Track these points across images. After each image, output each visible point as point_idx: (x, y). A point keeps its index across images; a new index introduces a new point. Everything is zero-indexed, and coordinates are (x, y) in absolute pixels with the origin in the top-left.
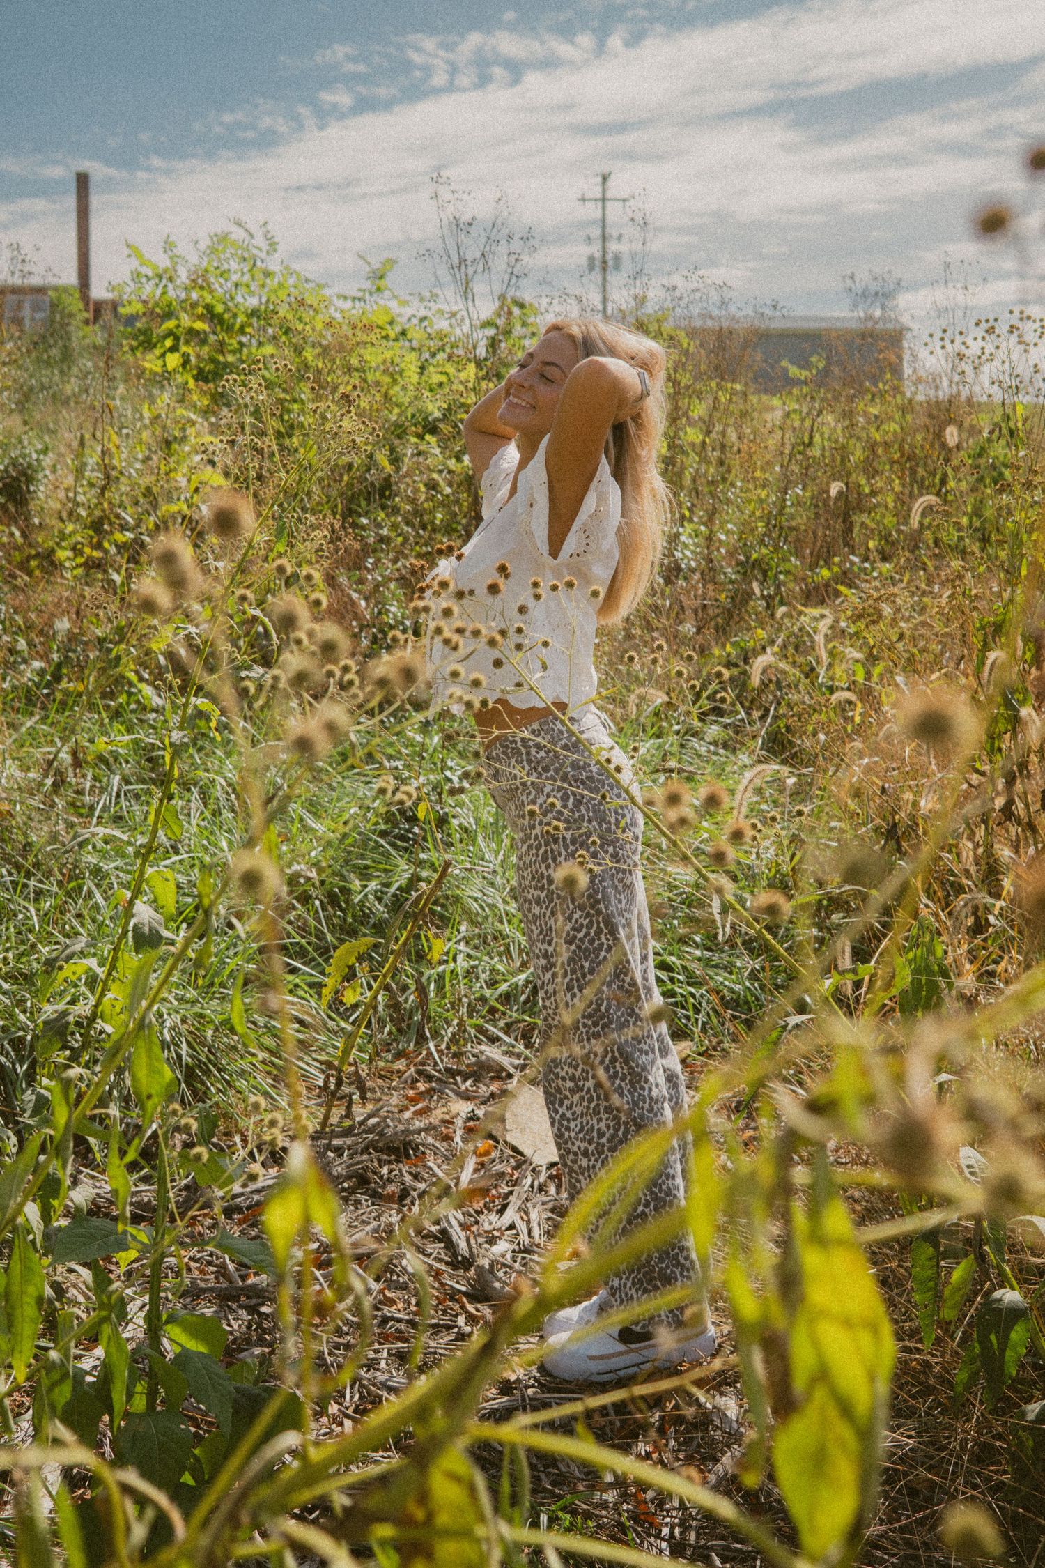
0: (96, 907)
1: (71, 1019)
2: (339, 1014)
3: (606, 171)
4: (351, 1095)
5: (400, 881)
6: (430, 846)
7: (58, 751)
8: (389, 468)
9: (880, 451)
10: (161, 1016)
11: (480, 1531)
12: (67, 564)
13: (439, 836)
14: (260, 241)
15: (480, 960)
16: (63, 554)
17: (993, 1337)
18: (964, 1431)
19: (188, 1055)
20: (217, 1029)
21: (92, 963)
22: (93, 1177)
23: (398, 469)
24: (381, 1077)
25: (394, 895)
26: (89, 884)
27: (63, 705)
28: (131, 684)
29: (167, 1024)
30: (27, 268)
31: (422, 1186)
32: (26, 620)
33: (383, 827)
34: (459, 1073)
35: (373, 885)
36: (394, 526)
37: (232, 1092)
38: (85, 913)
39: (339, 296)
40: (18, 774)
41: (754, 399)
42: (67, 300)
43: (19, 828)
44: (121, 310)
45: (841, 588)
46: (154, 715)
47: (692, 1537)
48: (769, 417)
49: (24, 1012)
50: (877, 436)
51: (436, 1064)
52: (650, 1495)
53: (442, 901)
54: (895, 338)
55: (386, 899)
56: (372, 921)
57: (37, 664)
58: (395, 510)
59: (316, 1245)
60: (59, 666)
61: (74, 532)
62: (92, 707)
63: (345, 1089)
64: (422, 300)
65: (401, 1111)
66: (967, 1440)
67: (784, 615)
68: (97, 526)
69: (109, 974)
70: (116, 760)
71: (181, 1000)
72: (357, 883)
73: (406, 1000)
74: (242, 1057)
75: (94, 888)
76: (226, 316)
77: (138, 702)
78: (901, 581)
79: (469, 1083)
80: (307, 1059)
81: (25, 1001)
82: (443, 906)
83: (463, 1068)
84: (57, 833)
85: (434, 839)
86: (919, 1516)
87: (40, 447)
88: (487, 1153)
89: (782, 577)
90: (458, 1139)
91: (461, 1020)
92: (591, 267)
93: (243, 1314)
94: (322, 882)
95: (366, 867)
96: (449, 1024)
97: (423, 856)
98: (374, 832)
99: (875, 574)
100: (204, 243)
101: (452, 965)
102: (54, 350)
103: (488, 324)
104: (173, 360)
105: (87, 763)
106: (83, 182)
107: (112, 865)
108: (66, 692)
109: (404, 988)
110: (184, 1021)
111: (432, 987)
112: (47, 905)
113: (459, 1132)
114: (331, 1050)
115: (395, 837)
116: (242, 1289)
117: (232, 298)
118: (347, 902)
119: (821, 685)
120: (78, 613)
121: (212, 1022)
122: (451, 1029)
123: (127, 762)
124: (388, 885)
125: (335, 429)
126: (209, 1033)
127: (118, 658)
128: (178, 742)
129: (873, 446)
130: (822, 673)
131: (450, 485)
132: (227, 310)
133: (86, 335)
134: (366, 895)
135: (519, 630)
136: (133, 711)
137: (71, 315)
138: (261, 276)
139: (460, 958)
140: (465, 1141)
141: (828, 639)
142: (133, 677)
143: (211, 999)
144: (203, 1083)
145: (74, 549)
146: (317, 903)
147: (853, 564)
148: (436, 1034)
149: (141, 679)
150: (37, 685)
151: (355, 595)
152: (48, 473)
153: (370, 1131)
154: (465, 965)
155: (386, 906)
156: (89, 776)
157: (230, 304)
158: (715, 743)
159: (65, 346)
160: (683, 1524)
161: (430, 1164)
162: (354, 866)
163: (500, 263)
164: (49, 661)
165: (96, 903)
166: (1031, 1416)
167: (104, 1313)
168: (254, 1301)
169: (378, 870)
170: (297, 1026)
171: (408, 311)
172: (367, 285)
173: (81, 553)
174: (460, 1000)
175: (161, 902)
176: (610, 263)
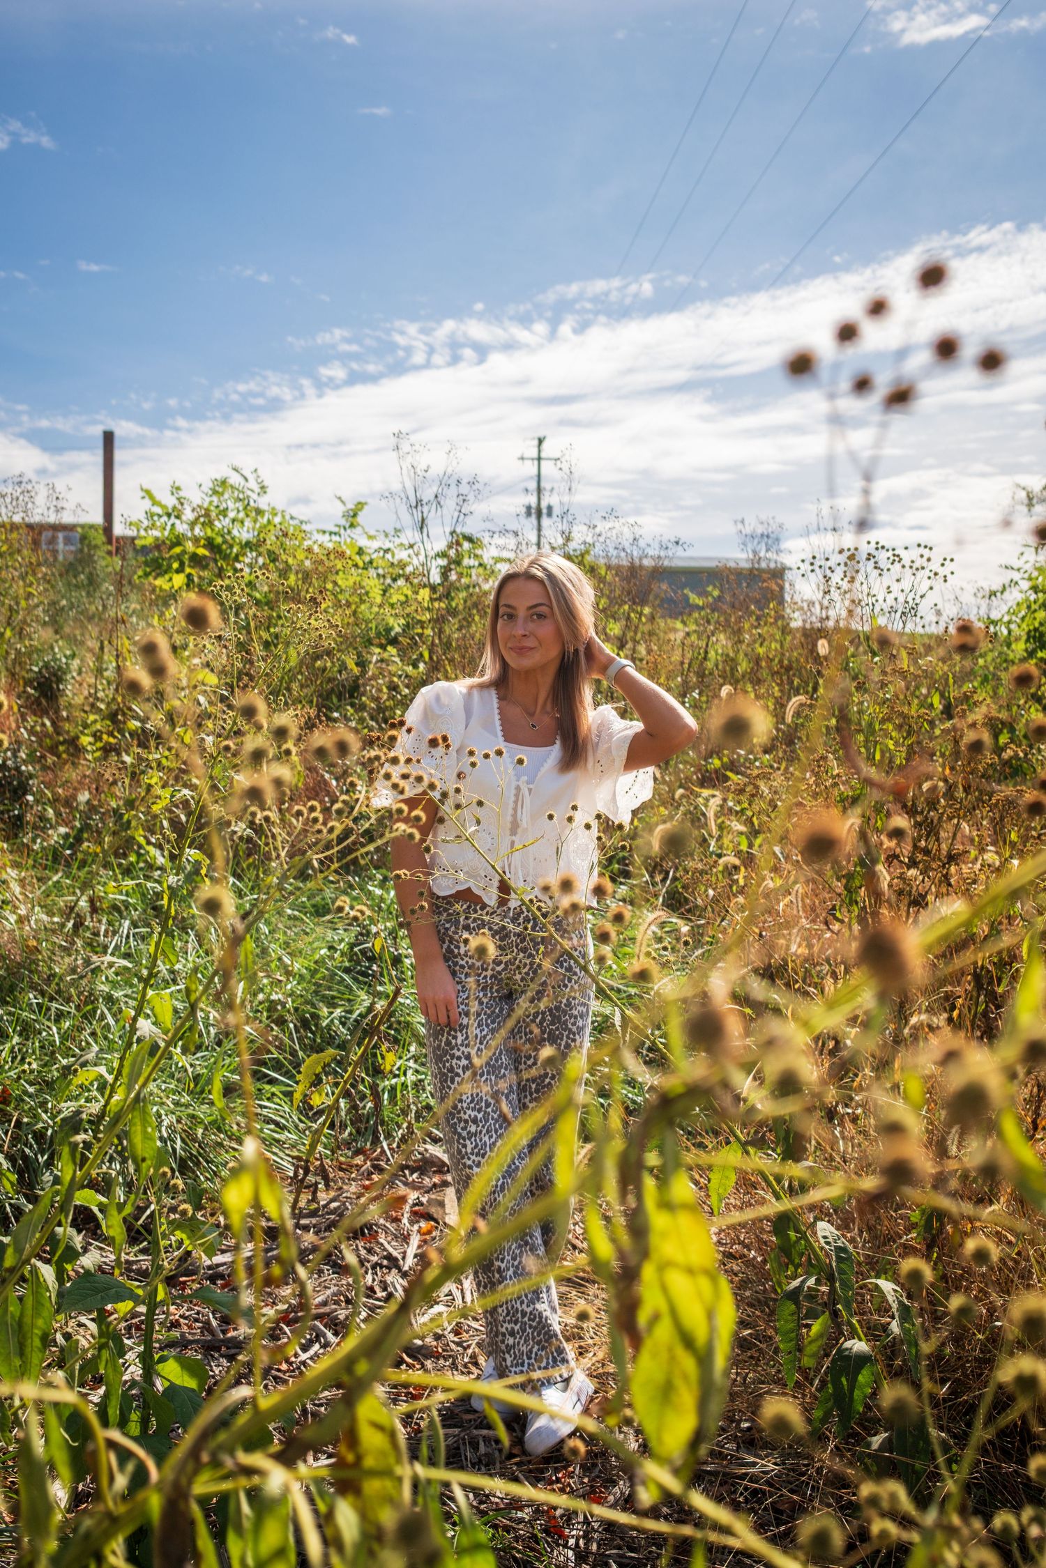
0: (108, 1026)
1: (84, 1116)
2: (308, 1118)
3: (541, 435)
4: (316, 1184)
5: (359, 1010)
6: (386, 980)
7: (78, 900)
8: (356, 670)
9: (764, 664)
10: (160, 1116)
11: (399, 1471)
12: (89, 748)
13: (394, 973)
14: (253, 484)
15: (426, 1075)
16: (85, 740)
17: (844, 1380)
18: (819, 1460)
19: (182, 1148)
20: (206, 1129)
21: (102, 1070)
22: (101, 1249)
23: (364, 672)
24: (341, 1169)
25: (356, 1021)
26: (102, 1008)
27: (83, 863)
28: (140, 847)
29: (165, 1123)
30: (60, 504)
31: (375, 1259)
32: (53, 793)
33: (347, 964)
34: (407, 1167)
35: (338, 1012)
36: (362, 720)
37: (217, 1180)
38: (98, 1031)
39: (318, 531)
40: (45, 917)
41: (662, 623)
42: (92, 533)
43: (44, 961)
44: (137, 542)
45: (729, 774)
46: (159, 872)
47: (594, 1547)
48: (672, 636)
49: (46, 1112)
50: (761, 651)
51: (388, 1160)
52: (559, 1512)
53: (395, 1026)
54: (778, 573)
55: (349, 1025)
56: (337, 1042)
57: (62, 830)
58: (363, 707)
59: (286, 1306)
60: (81, 831)
61: (95, 721)
62: (107, 865)
63: (311, 1179)
64: (386, 535)
65: (358, 1198)
66: (822, 1467)
67: (682, 796)
68: (113, 717)
69: (116, 1079)
70: (127, 908)
71: (177, 1104)
72: (325, 1010)
73: (364, 1107)
74: (227, 1152)
75: (106, 1012)
76: (224, 547)
77: (146, 861)
78: (779, 769)
79: (415, 1175)
80: (281, 1154)
81: (46, 1103)
82: (396, 1030)
83: (411, 1163)
84: (77, 966)
85: (389, 974)
86: (782, 1528)
87: (68, 653)
88: (429, 1232)
89: (681, 766)
90: (405, 1221)
91: (410, 1123)
92: (529, 513)
93: (224, 1361)
94: (296, 1009)
95: (333, 997)
96: (399, 1127)
97: (379, 988)
98: (339, 968)
99: (757, 764)
100: (207, 486)
101: (403, 1078)
102: (82, 576)
103: (443, 555)
104: (179, 580)
105: (103, 910)
106: (109, 438)
107: (121, 993)
108: (87, 853)
109: (363, 1098)
110: (179, 1121)
111: (386, 1096)
112: (66, 1024)
113: (406, 1215)
114: (302, 1148)
115: (358, 973)
116: (222, 1341)
117: (229, 532)
118: (316, 1025)
119: (712, 853)
120: (97, 789)
121: (202, 1122)
122: (401, 1131)
123: (136, 910)
124: (350, 1012)
125: (305, 627)
126: (200, 1131)
127: (129, 822)
128: (174, 885)
129: (757, 660)
130: (713, 843)
131: (407, 686)
132: (225, 542)
133: (108, 564)
134: (332, 1021)
135: (458, 791)
136: (141, 869)
137: (96, 547)
138: (254, 514)
139: (410, 1072)
140: (412, 1223)
141: (717, 816)
142: (142, 841)
143: (202, 1104)
144: (194, 1172)
145: (94, 735)
146: (291, 1025)
147: (739, 755)
148: (389, 1136)
149: (149, 843)
150: (63, 847)
151: (327, 776)
152: (75, 674)
153: (332, 1213)
154: (414, 1078)
155: (349, 1029)
156: (104, 921)
157: (228, 537)
158: (624, 900)
159: (91, 574)
160: (586, 1536)
161: (381, 1240)
162: (324, 996)
163: (450, 504)
164: (72, 828)
165: (108, 1024)
166: (875, 1446)
167: (103, 1340)
168: (233, 1351)
169: (342, 999)
170: (272, 1127)
171: (375, 544)
172: (343, 522)
173: (101, 739)
174: (409, 1106)
175: (161, 1019)
176: (544, 511)
